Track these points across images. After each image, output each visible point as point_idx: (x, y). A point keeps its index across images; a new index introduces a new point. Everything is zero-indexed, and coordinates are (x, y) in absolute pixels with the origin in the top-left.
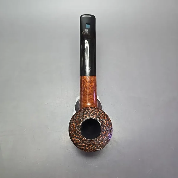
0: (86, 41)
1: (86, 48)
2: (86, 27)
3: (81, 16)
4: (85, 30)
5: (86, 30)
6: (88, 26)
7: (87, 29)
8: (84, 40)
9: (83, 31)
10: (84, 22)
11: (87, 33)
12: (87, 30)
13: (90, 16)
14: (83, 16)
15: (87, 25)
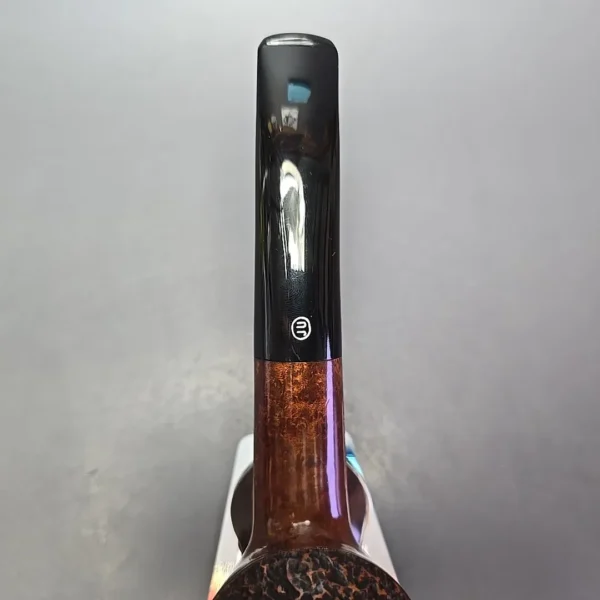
0: (287, 166)
1: (289, 194)
2: (290, 99)
3: (264, 42)
4: (285, 112)
5: (289, 114)
6: (299, 93)
7: (291, 105)
8: (273, 159)
9: (273, 119)
10: (280, 70)
11: (295, 126)
12: (294, 113)
13: (310, 44)
14: (274, 43)
15: (292, 88)
